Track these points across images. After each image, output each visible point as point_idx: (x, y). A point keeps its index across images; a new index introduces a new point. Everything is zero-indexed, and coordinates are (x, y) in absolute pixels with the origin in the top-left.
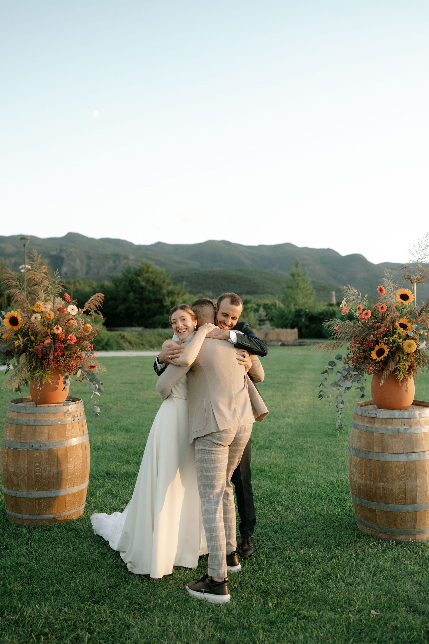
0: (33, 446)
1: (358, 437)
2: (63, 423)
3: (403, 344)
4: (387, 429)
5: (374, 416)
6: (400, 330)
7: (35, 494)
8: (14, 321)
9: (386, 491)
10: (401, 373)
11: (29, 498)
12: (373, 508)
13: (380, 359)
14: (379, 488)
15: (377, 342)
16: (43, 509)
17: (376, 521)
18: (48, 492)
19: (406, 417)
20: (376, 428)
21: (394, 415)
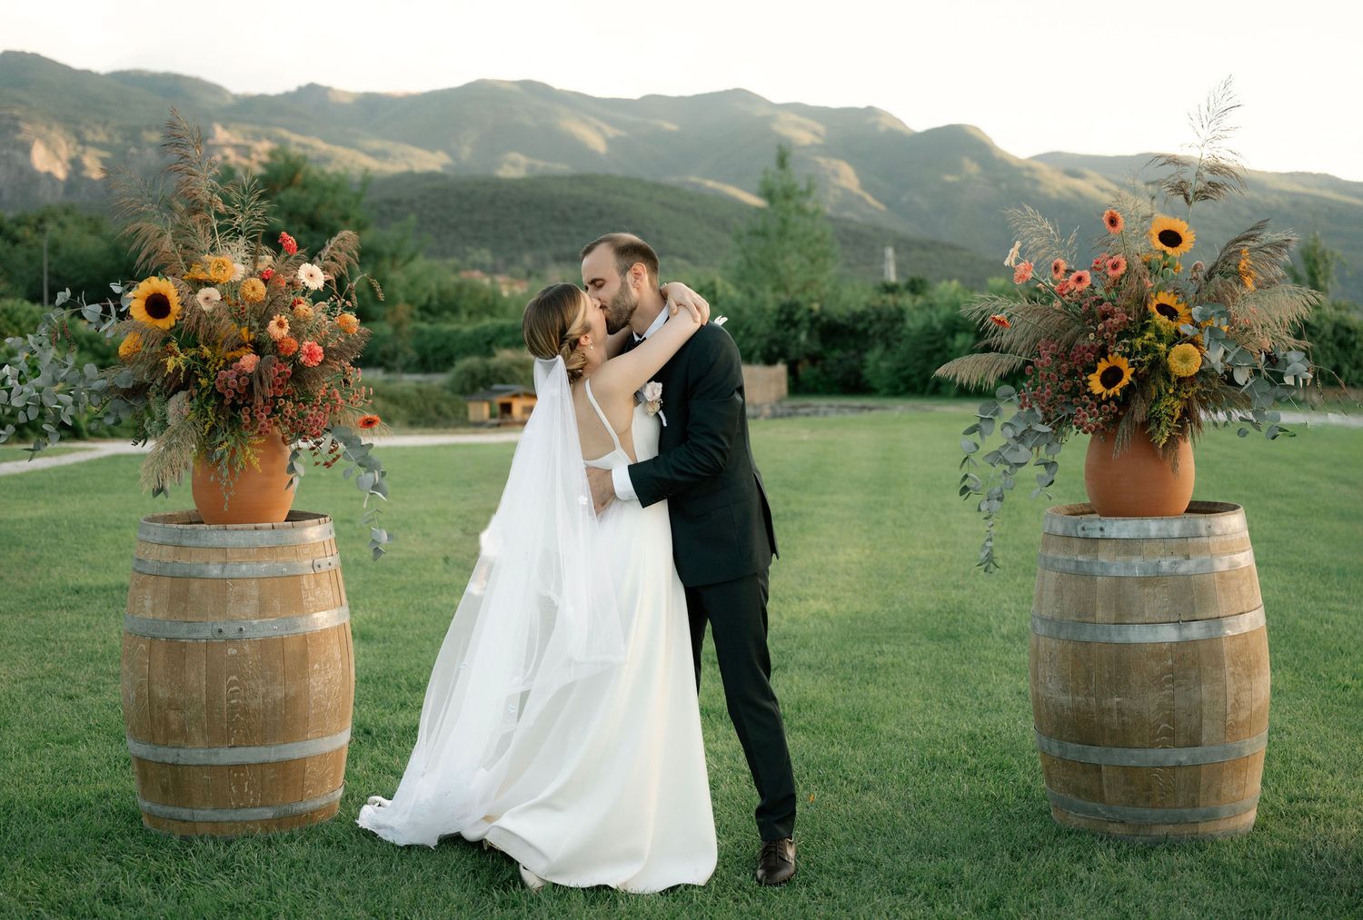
0: (220, 631)
1: (1056, 591)
2: (295, 573)
3: (1167, 355)
4: (1128, 567)
5: (1097, 534)
6: (1161, 320)
7: (227, 756)
8: (157, 306)
9: (1125, 718)
10: (1162, 428)
11: (212, 766)
12: (1096, 761)
13: (1111, 392)
14: (1110, 710)
15: (1103, 352)
16: (248, 794)
17: (1102, 793)
18: (262, 749)
19: (1176, 533)
20: (1102, 565)
21: (1148, 530)
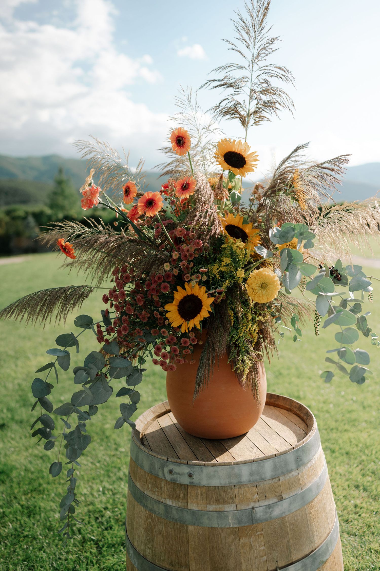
1: (146, 530)
3: (245, 280)
4: (221, 514)
5: (185, 480)
13: (190, 324)
15: (180, 281)
20: (193, 513)
